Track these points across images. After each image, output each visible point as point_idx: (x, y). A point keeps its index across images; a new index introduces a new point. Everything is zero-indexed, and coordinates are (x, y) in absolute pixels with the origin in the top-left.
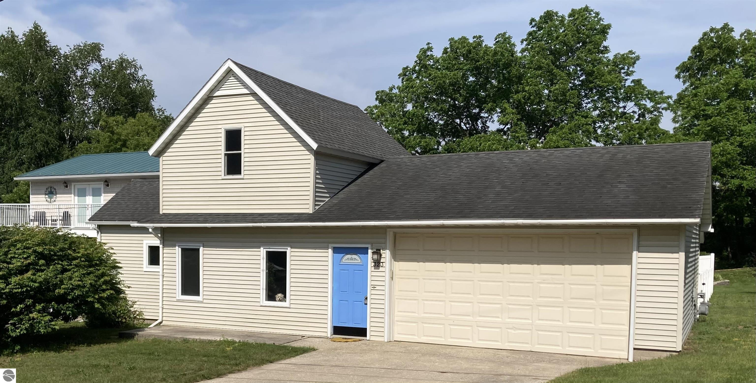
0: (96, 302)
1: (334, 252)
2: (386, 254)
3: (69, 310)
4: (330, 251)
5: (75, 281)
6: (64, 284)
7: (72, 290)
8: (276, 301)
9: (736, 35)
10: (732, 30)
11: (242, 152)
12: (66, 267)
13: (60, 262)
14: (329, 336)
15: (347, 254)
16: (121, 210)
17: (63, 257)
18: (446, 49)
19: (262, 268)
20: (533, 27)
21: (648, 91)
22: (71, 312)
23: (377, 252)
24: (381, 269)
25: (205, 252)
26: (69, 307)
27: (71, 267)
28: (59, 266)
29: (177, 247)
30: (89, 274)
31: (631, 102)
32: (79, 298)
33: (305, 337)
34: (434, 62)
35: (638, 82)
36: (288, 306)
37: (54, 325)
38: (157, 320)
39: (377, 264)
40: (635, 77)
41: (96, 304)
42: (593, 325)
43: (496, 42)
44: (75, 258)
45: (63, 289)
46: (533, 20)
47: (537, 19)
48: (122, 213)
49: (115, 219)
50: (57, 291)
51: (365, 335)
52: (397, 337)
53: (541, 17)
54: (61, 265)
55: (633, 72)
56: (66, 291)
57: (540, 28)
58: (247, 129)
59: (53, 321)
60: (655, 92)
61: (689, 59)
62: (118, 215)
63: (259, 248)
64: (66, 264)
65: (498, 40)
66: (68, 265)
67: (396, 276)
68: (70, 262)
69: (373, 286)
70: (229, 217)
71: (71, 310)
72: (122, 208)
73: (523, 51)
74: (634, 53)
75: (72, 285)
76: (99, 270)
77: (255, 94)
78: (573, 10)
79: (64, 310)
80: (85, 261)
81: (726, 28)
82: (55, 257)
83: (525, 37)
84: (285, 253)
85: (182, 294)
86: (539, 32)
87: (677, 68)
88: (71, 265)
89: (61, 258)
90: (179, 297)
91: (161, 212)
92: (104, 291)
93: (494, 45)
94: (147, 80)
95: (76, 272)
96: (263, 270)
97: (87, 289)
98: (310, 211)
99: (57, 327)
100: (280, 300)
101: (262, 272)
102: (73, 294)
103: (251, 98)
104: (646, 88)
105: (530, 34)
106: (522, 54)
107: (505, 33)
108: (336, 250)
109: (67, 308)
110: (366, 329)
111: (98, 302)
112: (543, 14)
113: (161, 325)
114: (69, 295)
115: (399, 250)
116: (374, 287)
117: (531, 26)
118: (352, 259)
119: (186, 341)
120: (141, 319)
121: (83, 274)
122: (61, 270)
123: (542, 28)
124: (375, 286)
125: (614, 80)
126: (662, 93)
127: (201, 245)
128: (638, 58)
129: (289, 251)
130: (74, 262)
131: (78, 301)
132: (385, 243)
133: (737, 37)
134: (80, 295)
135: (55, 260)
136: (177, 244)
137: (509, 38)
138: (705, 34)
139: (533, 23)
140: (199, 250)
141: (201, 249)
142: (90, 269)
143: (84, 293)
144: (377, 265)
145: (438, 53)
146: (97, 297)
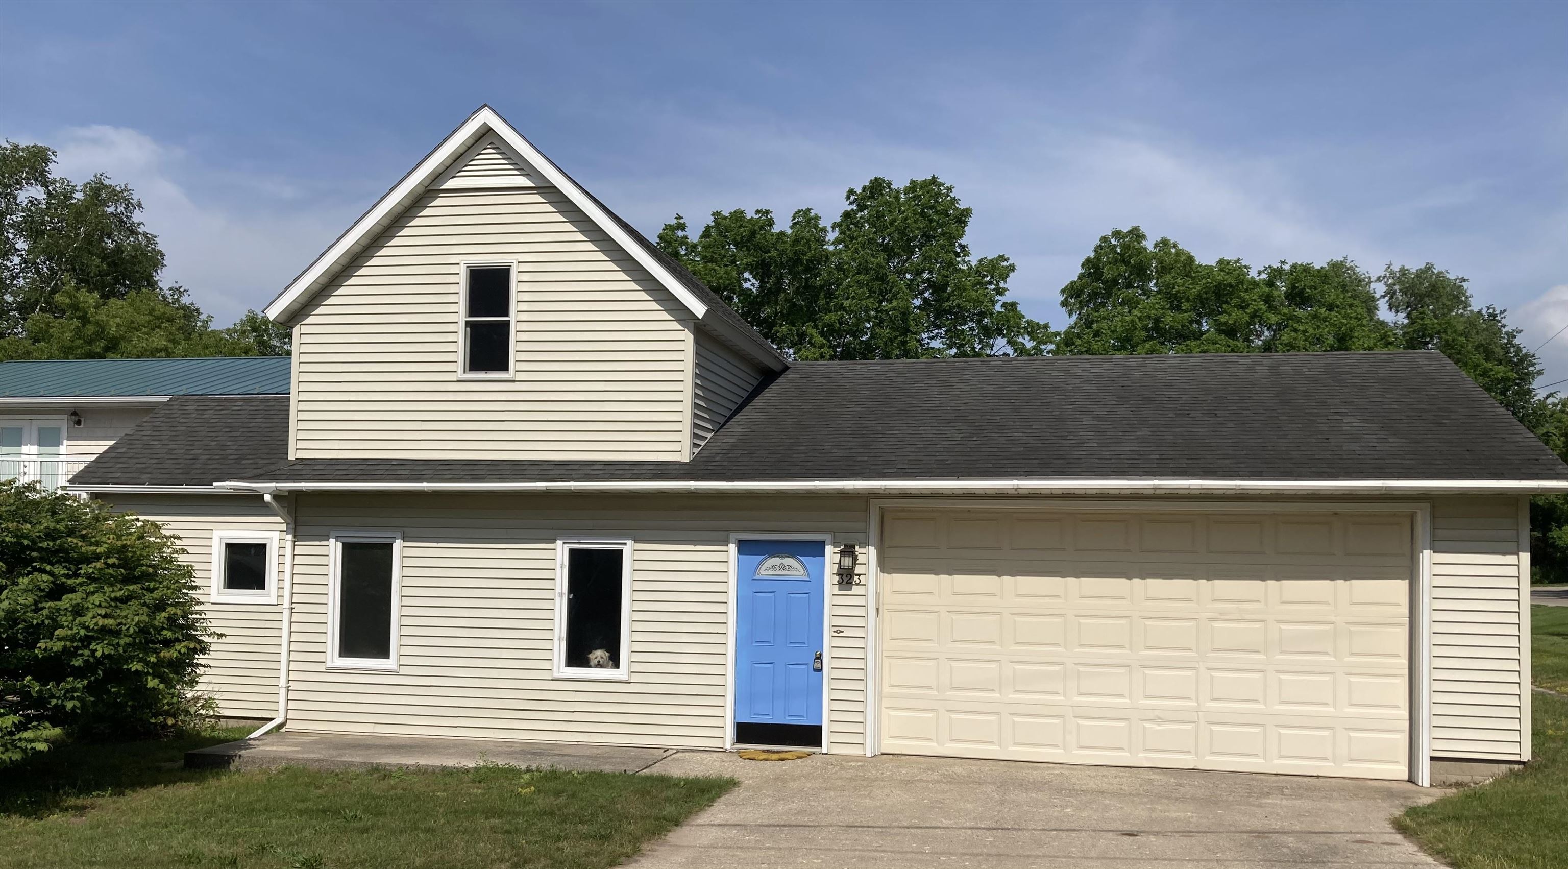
0: (148, 674)
1: (739, 552)
2: (868, 556)
3: (73, 698)
4: (733, 548)
5: (94, 617)
6: (62, 627)
7: (86, 641)
8: (590, 667)
9: (1149, 244)
10: (1144, 237)
11: (513, 317)
12: (64, 580)
13: (48, 568)
14: (728, 746)
15: (772, 555)
16: (155, 461)
17: (56, 552)
18: (708, 228)
19: (558, 590)
20: (851, 203)
21: (1027, 322)
22: (78, 704)
23: (848, 551)
24: (855, 590)
25: (409, 552)
26: (74, 690)
27: (77, 581)
28: (45, 577)
29: (332, 541)
30: (125, 600)
31: (1002, 338)
32: (102, 663)
33: (670, 752)
34: (686, 249)
35: (1011, 307)
36: (625, 677)
37: (32, 741)
38: (272, 719)
39: (846, 577)
40: (1007, 298)
41: (149, 678)
42: (1329, 710)
43: (794, 224)
44: (88, 559)
45: (59, 639)
46: (851, 192)
47: (859, 190)
48: (159, 466)
49: (142, 481)
50: (42, 644)
51: (819, 743)
52: (890, 745)
53: (864, 189)
54: (51, 574)
55: (1006, 290)
56: (68, 643)
57: (861, 208)
58: (523, 267)
59: (26, 729)
60: (1038, 324)
61: (1079, 278)
62: (148, 470)
63: (553, 541)
64: (62, 572)
65: (797, 220)
66: (68, 576)
67: (886, 607)
68: (73, 567)
69: (836, 629)
70: (476, 467)
71: (78, 698)
72: (158, 456)
73: (837, 242)
74: (1007, 260)
75: (87, 628)
76: (151, 591)
77: (552, 190)
78: (913, 182)
79: (58, 698)
80: (119, 566)
81: (1137, 234)
82: (34, 554)
83: (838, 220)
84: (620, 553)
85: (341, 655)
86: (859, 214)
87: (1063, 291)
88: (76, 575)
89: (49, 556)
90: (333, 661)
91: (291, 456)
92: (168, 643)
93: (791, 227)
94: (145, 234)
95: (93, 593)
96: (561, 595)
97: (127, 640)
98: (685, 457)
99: (42, 747)
100: (599, 665)
101: (558, 599)
102: (87, 652)
103: (538, 198)
104: (1023, 317)
105: (847, 215)
106: (836, 247)
107: (809, 210)
108: (744, 547)
109: (67, 691)
110: (819, 729)
111: (154, 676)
112: (867, 184)
113: (283, 730)
114: (75, 655)
115: (890, 547)
116: (838, 631)
117: (848, 202)
118: (782, 568)
119: (377, 771)
120: (211, 717)
121: (116, 599)
122: (51, 589)
123: (866, 207)
124: (841, 629)
125: (982, 298)
126: (1046, 326)
127: (399, 534)
128: (1012, 268)
129: (629, 550)
130: (85, 569)
131: (100, 673)
132: (866, 531)
133: (1150, 248)
134: (109, 656)
135: (34, 560)
136: (332, 533)
137: (817, 218)
138: (1104, 239)
139: (852, 198)
140: (390, 546)
141: (397, 546)
142: (131, 588)
143: (121, 650)
144: (845, 580)
145: (694, 235)
146: (153, 659)
